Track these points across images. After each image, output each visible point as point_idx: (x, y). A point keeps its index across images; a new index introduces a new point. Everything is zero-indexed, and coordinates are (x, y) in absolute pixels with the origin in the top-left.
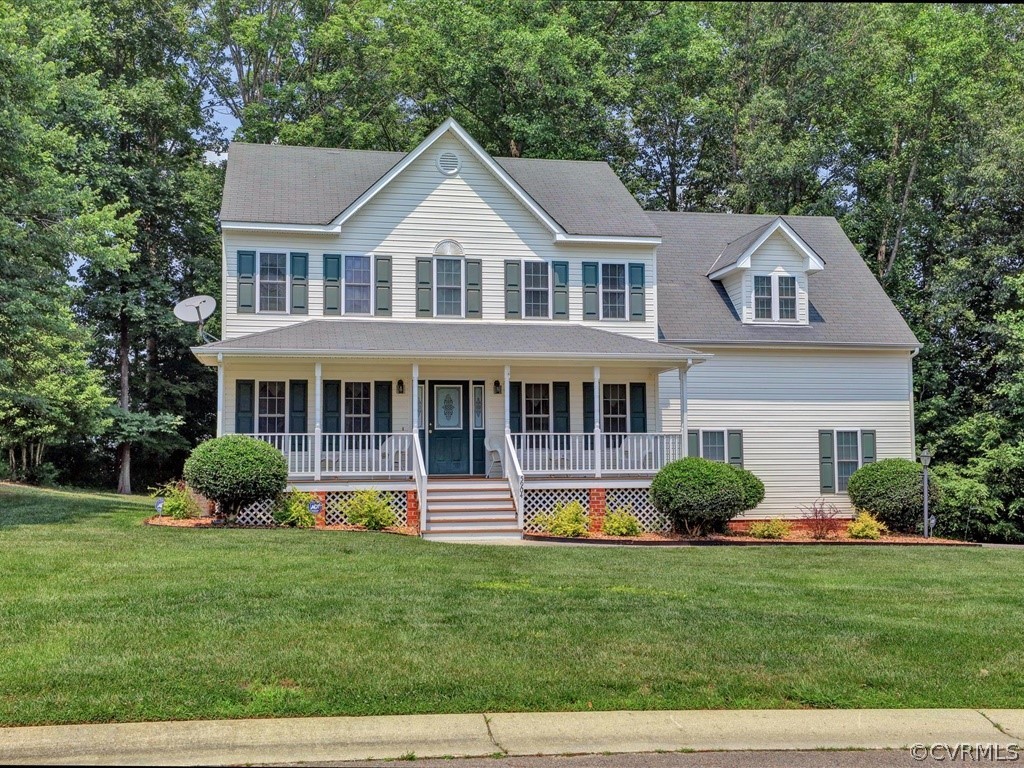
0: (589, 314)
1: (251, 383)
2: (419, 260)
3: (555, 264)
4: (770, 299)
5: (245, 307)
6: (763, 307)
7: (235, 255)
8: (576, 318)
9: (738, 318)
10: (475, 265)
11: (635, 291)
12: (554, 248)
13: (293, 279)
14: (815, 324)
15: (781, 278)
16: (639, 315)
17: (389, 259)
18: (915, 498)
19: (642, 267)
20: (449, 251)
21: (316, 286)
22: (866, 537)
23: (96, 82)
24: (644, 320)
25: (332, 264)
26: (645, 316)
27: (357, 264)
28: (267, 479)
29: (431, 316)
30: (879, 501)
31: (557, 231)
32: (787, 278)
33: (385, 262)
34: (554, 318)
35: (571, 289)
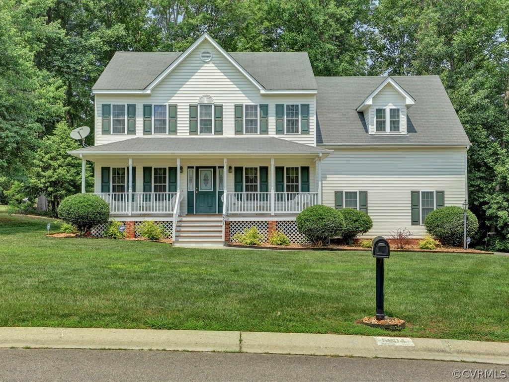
0: (279, 131)
1: (108, 169)
2: (190, 106)
3: (261, 106)
4: (385, 121)
5: (105, 131)
6: (381, 126)
7: (101, 106)
8: (272, 133)
9: (367, 131)
10: (219, 108)
11: (305, 118)
12: (261, 97)
13: (128, 117)
14: (411, 134)
15: (391, 110)
16: (306, 131)
17: (176, 106)
18: (458, 228)
19: (308, 106)
20: (206, 101)
21: (140, 121)
22: (427, 248)
24: (309, 134)
25: (147, 109)
26: (309, 132)
27: (160, 109)
28: (93, 214)
29: (197, 134)
30: (438, 229)
31: (260, 88)
32: (395, 109)
33: (174, 108)
34: (260, 134)
35: (269, 118)
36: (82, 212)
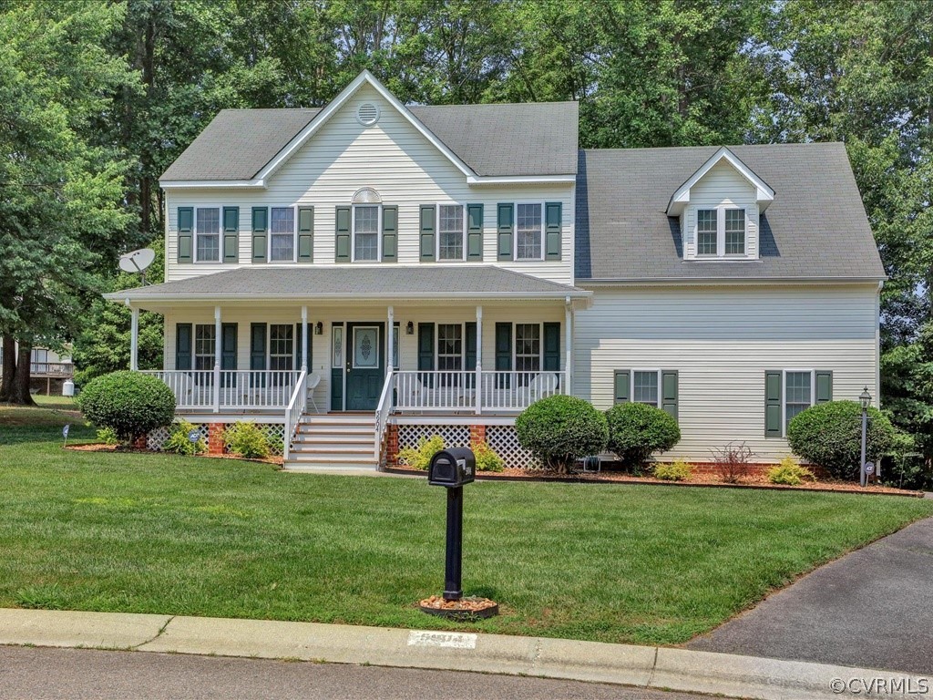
0: (504, 255)
1: (189, 326)
2: (338, 209)
3: (470, 207)
4: (716, 234)
5: (184, 258)
6: (707, 243)
7: (176, 211)
8: (490, 259)
9: (680, 253)
10: (392, 212)
11: (552, 230)
12: (469, 191)
13: (225, 230)
14: (767, 258)
15: (728, 212)
16: (554, 255)
17: (311, 209)
18: (850, 444)
19: (559, 205)
20: (366, 199)
21: (245, 236)
22: (783, 482)
23: (126, 65)
24: (560, 260)
25: (259, 215)
26: (561, 255)
27: (283, 215)
28: (139, 409)
29: (349, 261)
30: (811, 445)
31: (467, 174)
32: (735, 211)
33: (307, 213)
34: (468, 260)
35: (485, 231)
36: (118, 404)
